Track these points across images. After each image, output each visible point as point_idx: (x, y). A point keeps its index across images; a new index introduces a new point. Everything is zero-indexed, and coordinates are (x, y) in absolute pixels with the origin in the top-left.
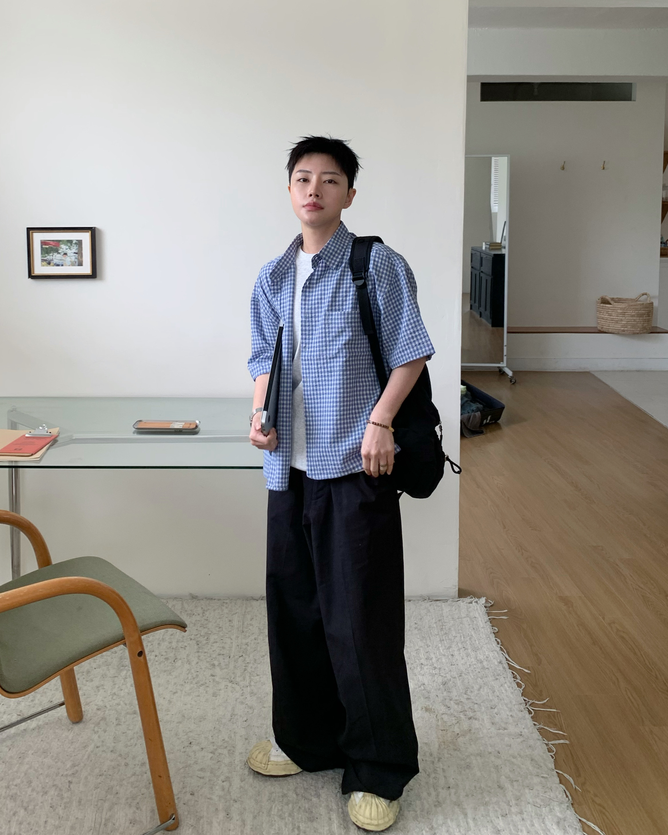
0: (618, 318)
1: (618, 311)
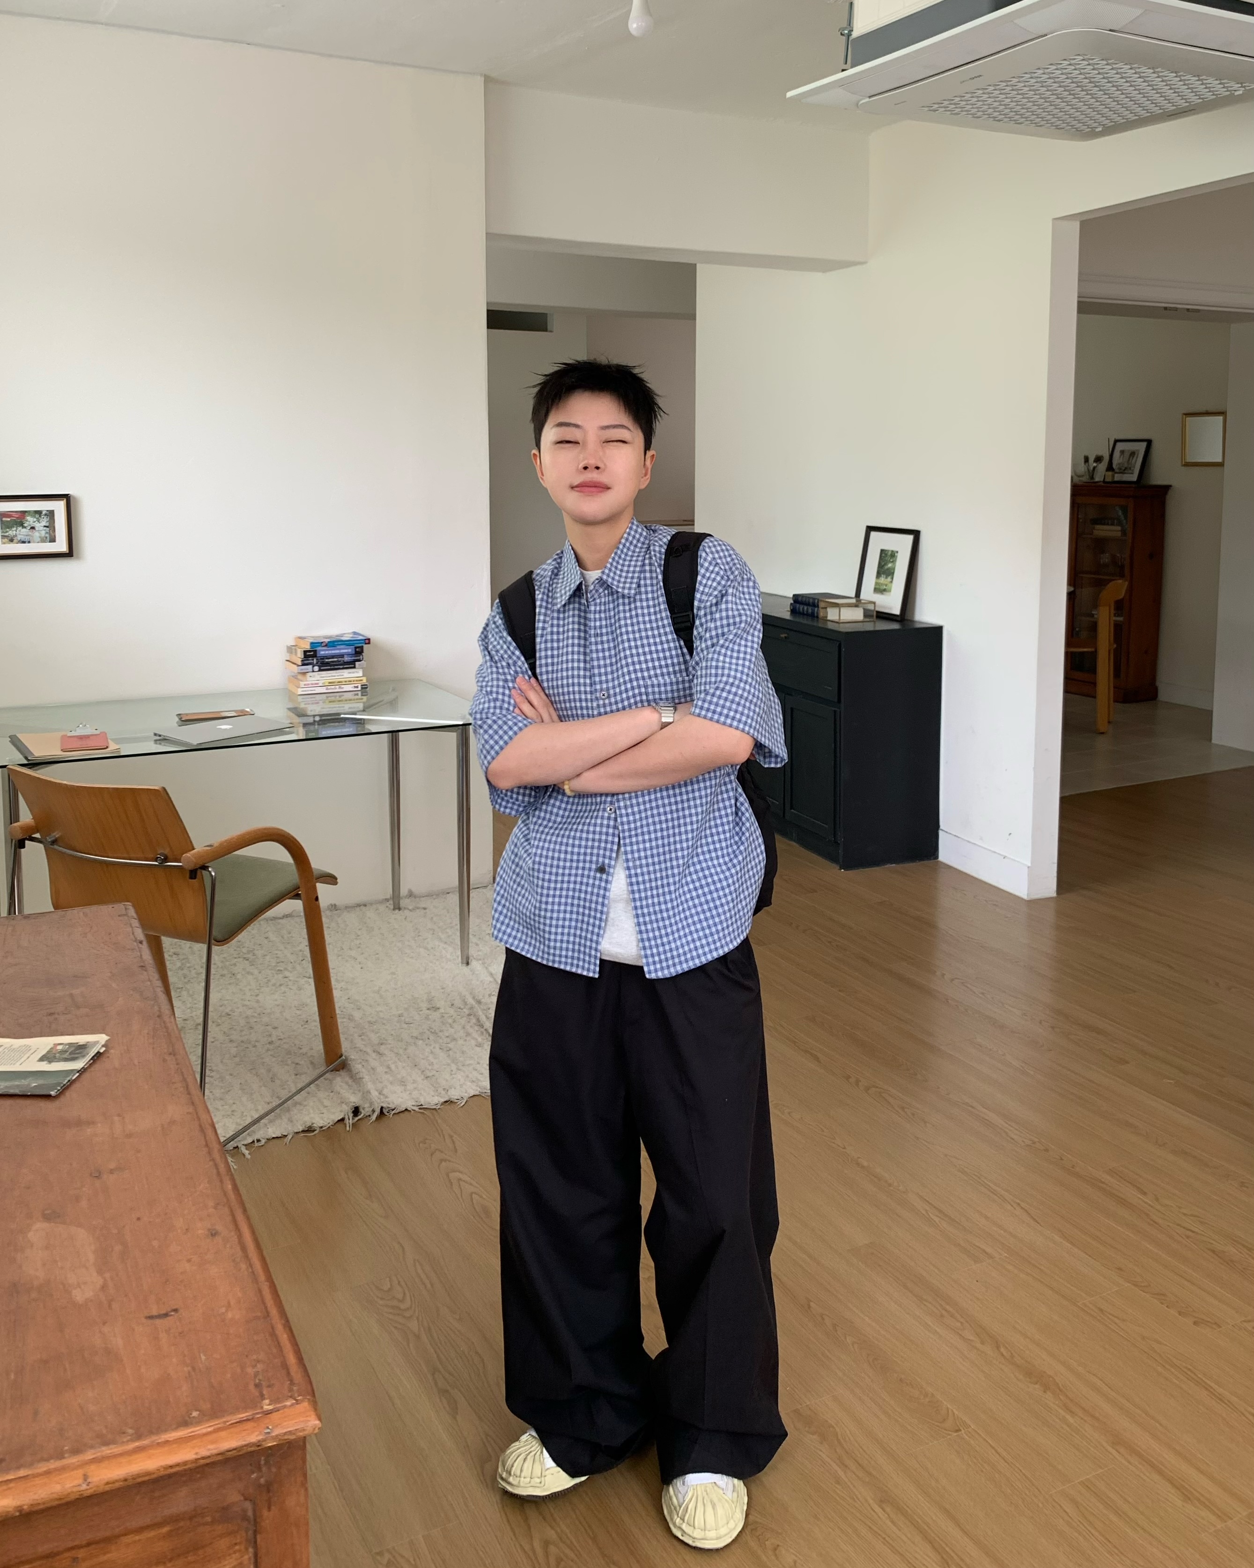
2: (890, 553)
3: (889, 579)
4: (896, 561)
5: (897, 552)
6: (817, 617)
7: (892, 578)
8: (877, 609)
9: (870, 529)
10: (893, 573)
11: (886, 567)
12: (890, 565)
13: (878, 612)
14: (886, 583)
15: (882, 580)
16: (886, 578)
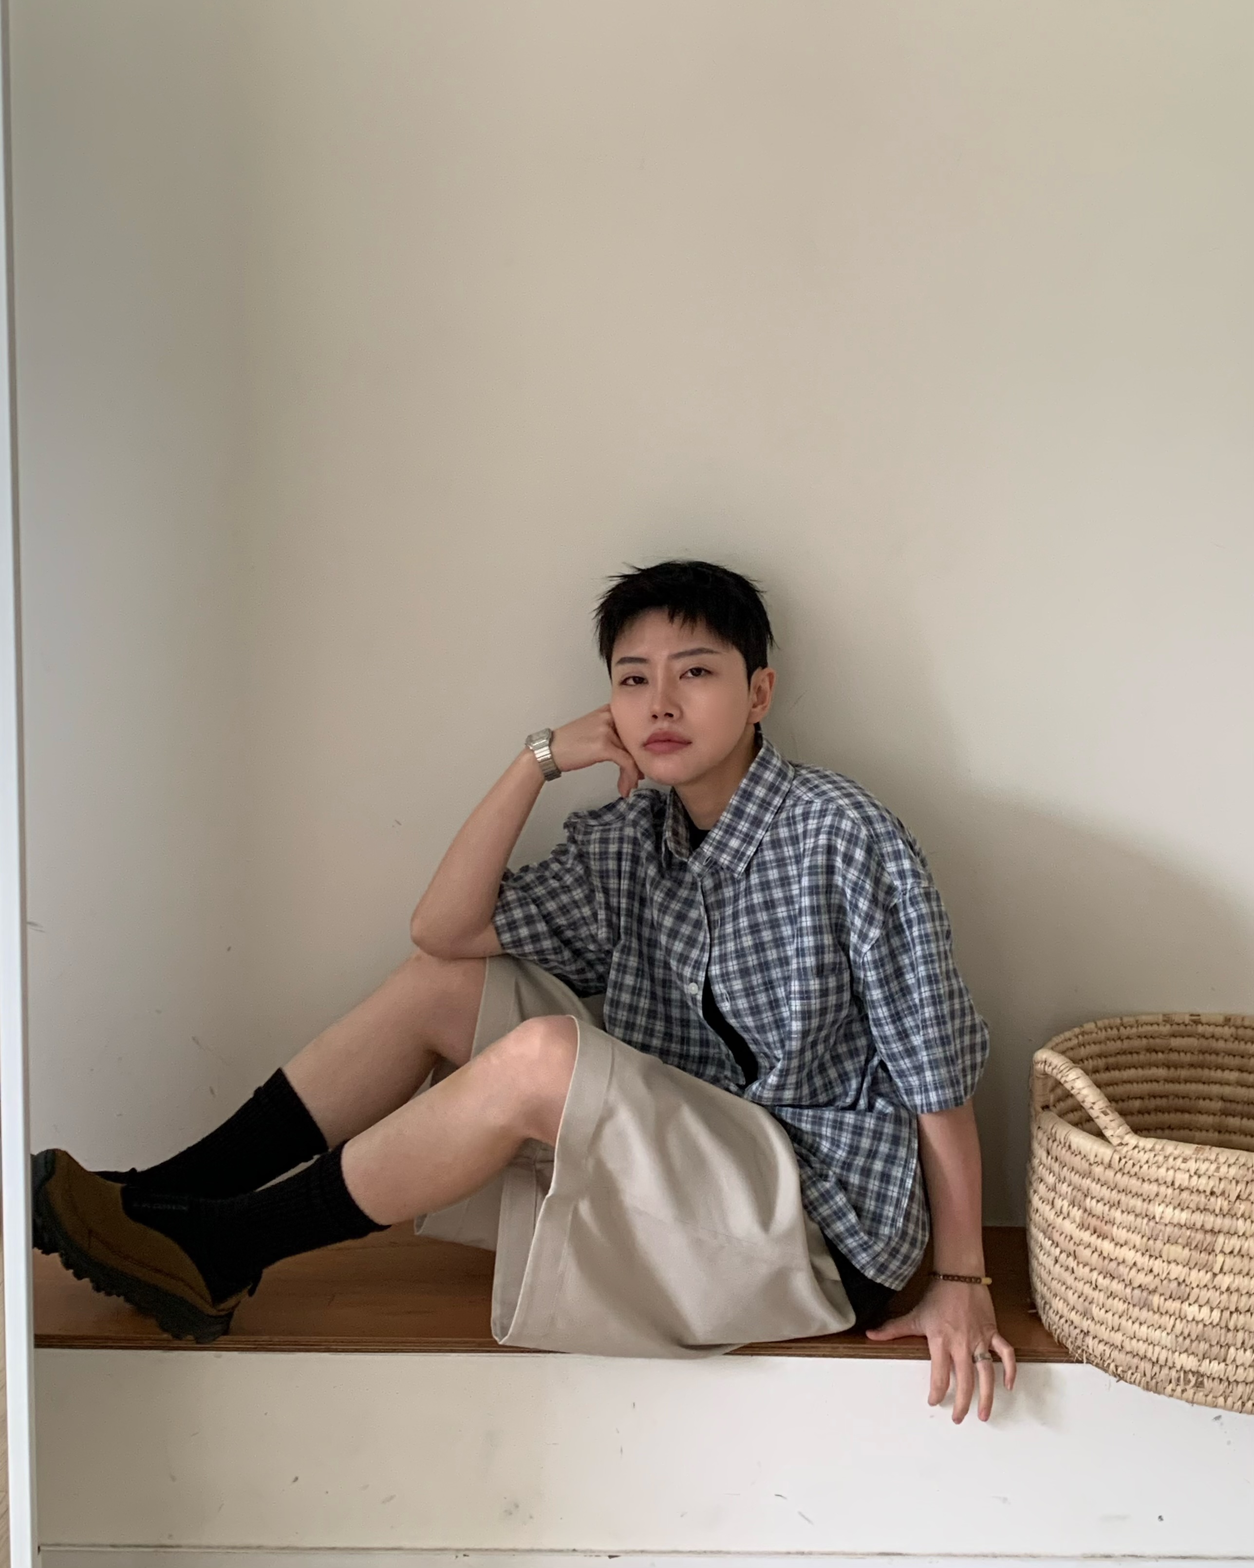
0: (1158, 1265)
1: (1157, 1210)
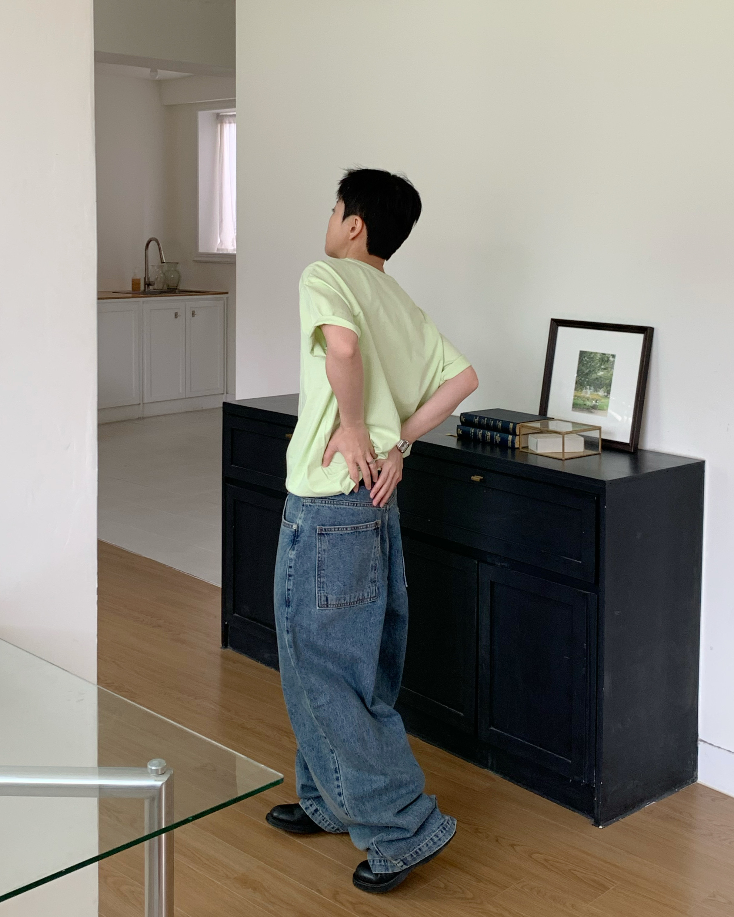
2: (599, 356)
3: (601, 393)
4: (612, 368)
5: (614, 356)
6: (513, 448)
7: (609, 392)
8: (604, 437)
9: (557, 323)
10: (610, 385)
11: (594, 376)
12: (601, 373)
13: (603, 440)
14: (597, 397)
15: (588, 393)
16: (596, 390)
